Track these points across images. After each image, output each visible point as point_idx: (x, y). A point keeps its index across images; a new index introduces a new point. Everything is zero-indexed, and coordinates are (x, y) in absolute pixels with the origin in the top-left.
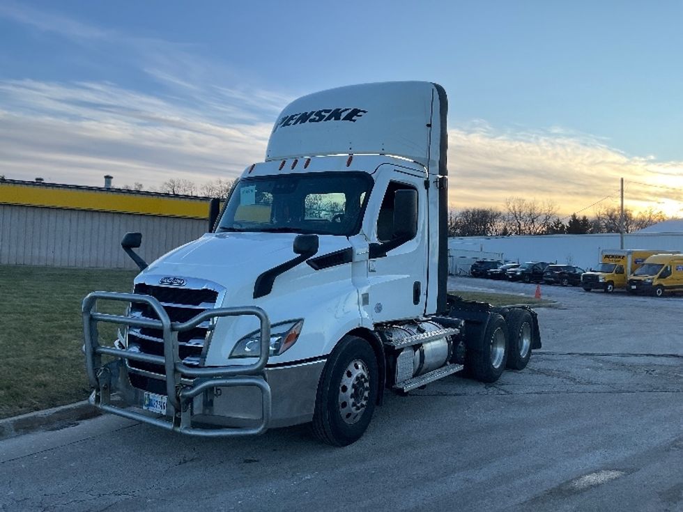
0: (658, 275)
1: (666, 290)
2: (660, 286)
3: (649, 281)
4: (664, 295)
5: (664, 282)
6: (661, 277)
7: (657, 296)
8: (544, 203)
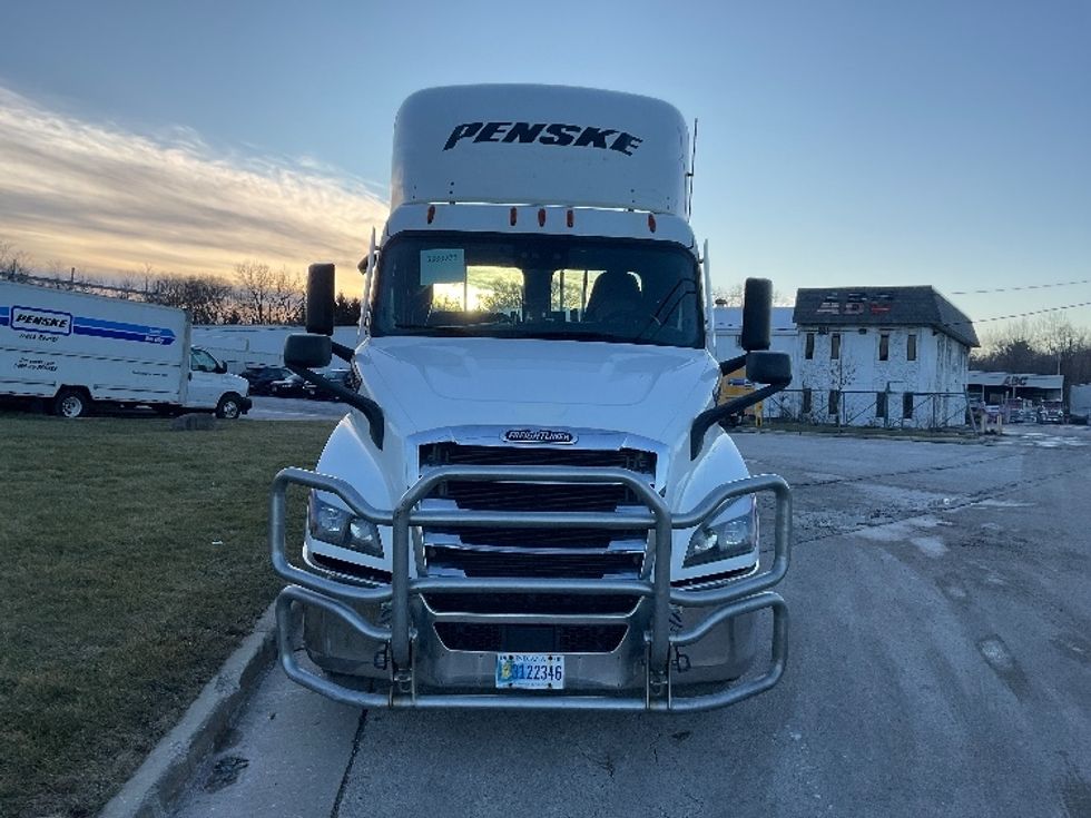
8: (298, 274)
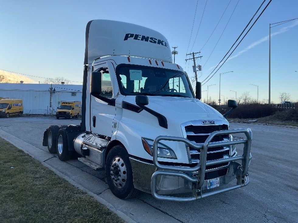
0: (7, 108)
1: (10, 115)
2: (8, 113)
3: (4, 111)
4: (10, 117)
5: (10, 111)
6: (8, 109)
7: (8, 117)
